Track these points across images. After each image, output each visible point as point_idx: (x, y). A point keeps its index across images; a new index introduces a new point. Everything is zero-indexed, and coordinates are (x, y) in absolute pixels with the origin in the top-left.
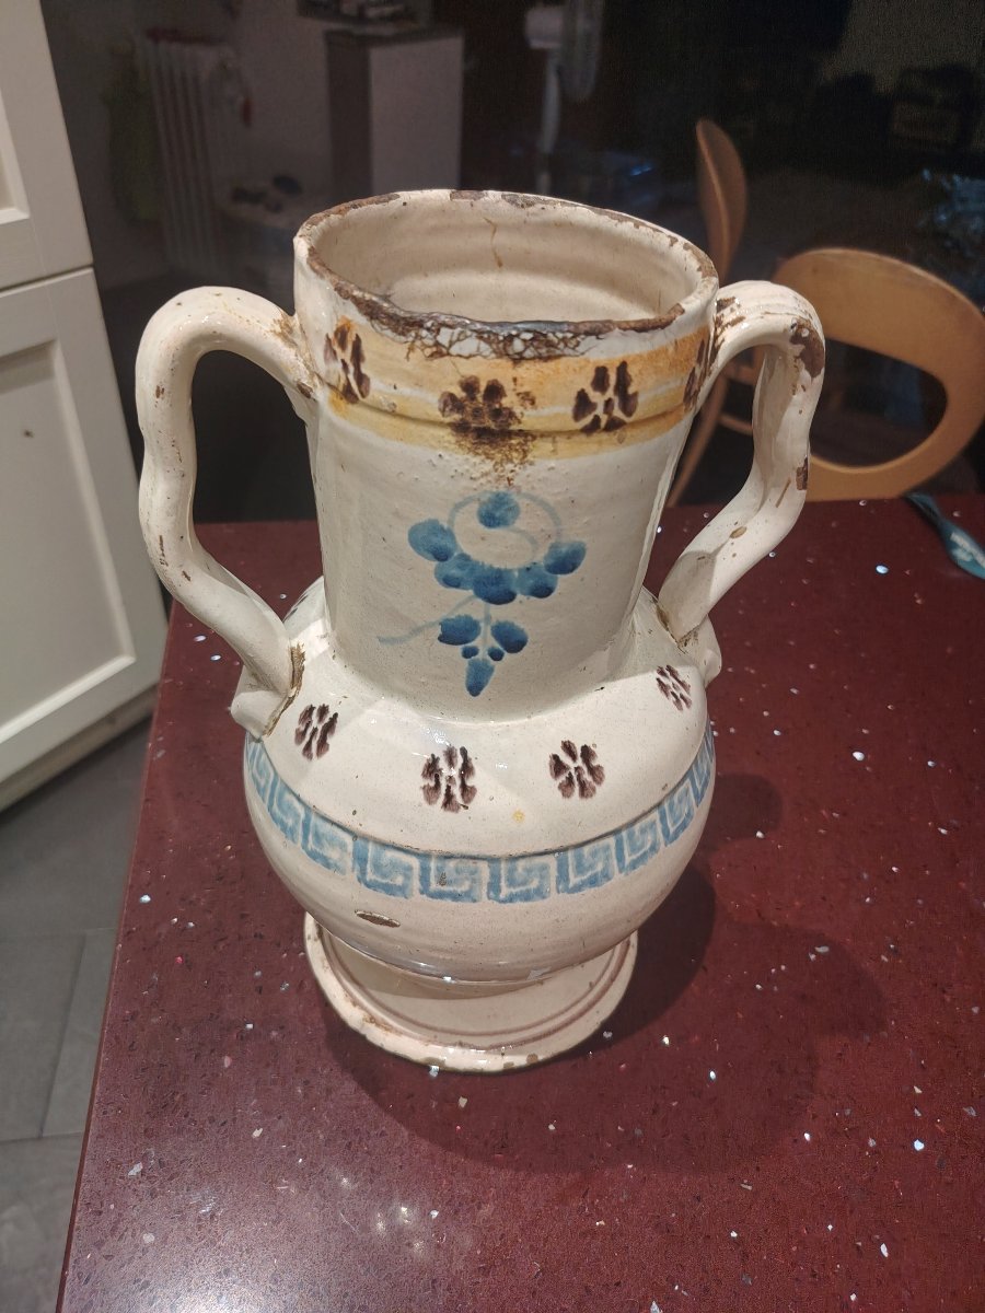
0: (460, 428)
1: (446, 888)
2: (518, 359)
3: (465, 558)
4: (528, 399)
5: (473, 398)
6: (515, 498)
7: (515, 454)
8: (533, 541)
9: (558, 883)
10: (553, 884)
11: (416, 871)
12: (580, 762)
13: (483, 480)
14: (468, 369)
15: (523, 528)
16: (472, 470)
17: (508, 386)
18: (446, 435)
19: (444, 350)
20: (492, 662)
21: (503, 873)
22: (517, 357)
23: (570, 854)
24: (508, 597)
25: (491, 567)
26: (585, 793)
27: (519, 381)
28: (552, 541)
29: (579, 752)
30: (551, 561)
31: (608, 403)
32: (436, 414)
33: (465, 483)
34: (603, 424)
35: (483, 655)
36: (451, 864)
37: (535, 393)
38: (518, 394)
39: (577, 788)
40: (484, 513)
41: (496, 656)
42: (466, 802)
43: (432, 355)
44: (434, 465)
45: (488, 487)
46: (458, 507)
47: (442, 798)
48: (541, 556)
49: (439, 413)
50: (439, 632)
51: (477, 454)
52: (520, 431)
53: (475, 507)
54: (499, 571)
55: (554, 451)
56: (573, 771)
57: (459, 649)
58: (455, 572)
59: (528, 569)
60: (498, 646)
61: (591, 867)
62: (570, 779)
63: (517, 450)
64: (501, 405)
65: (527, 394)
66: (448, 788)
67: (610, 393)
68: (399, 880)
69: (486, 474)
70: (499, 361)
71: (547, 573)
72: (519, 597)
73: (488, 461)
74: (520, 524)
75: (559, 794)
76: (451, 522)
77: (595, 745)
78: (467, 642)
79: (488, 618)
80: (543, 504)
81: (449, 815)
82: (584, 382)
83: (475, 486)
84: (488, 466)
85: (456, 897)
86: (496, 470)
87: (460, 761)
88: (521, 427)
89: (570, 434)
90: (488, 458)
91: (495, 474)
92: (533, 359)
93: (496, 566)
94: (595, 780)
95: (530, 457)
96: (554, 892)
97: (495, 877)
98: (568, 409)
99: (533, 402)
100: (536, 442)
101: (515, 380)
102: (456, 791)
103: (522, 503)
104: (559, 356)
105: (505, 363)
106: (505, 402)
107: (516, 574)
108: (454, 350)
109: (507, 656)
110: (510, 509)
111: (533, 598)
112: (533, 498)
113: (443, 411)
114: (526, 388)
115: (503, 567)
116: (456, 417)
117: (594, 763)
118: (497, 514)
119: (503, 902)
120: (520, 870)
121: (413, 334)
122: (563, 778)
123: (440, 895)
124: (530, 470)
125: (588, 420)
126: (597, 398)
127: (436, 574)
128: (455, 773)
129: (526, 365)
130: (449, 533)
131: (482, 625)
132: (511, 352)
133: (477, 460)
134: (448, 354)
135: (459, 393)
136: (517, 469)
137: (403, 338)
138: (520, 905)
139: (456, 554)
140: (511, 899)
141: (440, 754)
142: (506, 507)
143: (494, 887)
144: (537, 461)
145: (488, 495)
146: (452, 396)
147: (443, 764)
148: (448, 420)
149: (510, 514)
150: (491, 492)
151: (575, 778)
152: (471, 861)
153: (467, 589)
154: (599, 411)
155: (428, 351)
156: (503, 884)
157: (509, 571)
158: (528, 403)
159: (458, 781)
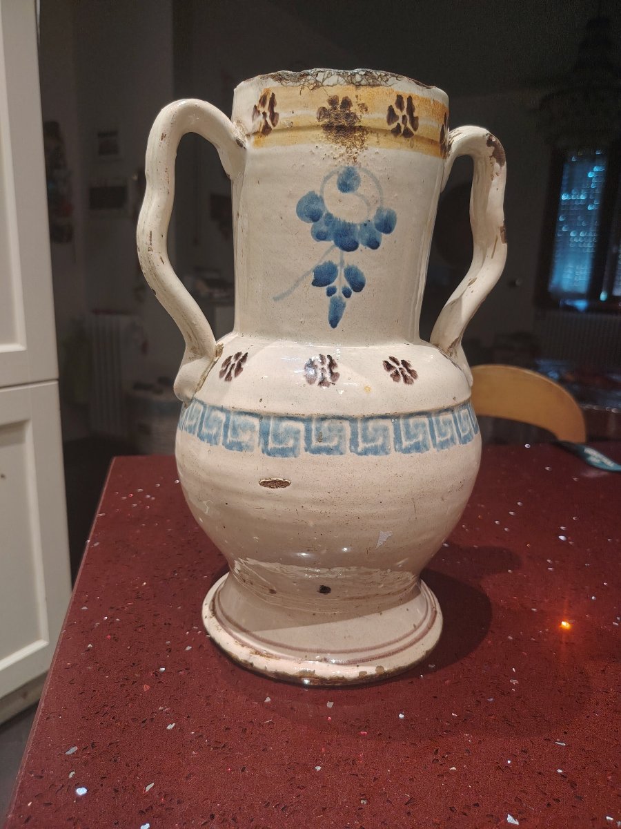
0: (328, 128)
1: (323, 444)
2: (358, 85)
3: (329, 216)
4: (364, 107)
5: (335, 108)
6: (358, 171)
7: (357, 142)
8: (368, 204)
9: (395, 444)
10: (392, 444)
11: (303, 433)
12: (401, 366)
13: (340, 159)
14: (332, 92)
15: (362, 193)
16: (334, 153)
17: (353, 100)
18: (320, 133)
19: (320, 84)
20: (345, 299)
21: (359, 430)
22: (358, 84)
23: (401, 422)
24: (350, 247)
25: (345, 223)
26: (408, 381)
27: (359, 97)
28: (378, 205)
29: (400, 362)
30: (378, 221)
31: (404, 117)
32: (315, 121)
33: (330, 162)
34: (402, 130)
35: (339, 293)
36: (326, 424)
37: (367, 104)
38: (359, 105)
39: (402, 378)
40: (341, 182)
41: (347, 294)
42: (334, 381)
43: (313, 89)
44: (313, 153)
45: (343, 163)
46: (327, 178)
47: (318, 381)
48: (372, 216)
49: (317, 120)
50: (312, 277)
51: (337, 143)
52: (360, 127)
53: (335, 178)
54: (349, 225)
55: (378, 142)
56: (398, 370)
57: (324, 289)
58: (324, 228)
59: (365, 225)
60: (348, 286)
61: (415, 436)
62: (397, 372)
63: (358, 140)
64: (350, 111)
65: (363, 104)
66: (322, 375)
67: (405, 112)
68: (291, 443)
69: (342, 155)
70: (348, 86)
71: (376, 230)
72: (361, 246)
73: (343, 147)
74: (361, 190)
75: (391, 379)
76: (322, 191)
77: (409, 360)
78: (329, 283)
79: (342, 262)
80: (372, 176)
81: (324, 388)
82: (392, 101)
83: (336, 163)
84: (343, 150)
85: (329, 451)
86: (347, 152)
87: (328, 361)
88: (361, 124)
89: (385, 132)
90: (343, 145)
91: (346, 155)
92: (366, 85)
93: (347, 221)
94: (412, 376)
95: (365, 145)
96: (393, 450)
97: (355, 434)
98: (384, 116)
99: (366, 110)
100: (368, 135)
101: (357, 96)
102: (327, 375)
103: (362, 174)
104: (379, 85)
105: (352, 87)
106: (352, 109)
107: (359, 227)
108: (325, 83)
109: (353, 294)
110: (355, 179)
111: (368, 248)
112: (367, 172)
113: (319, 119)
114: (363, 101)
115: (351, 222)
116: (326, 120)
117: (411, 369)
118: (348, 183)
119: (360, 454)
120: (370, 429)
121: (304, 80)
122: (392, 372)
123: (318, 451)
124: (365, 153)
125: (394, 125)
126: (397, 111)
127: (312, 232)
128: (325, 366)
129: (362, 88)
130: (320, 199)
131: (339, 268)
132: (354, 82)
133: (337, 146)
134: (322, 86)
135: (328, 106)
136: (359, 151)
137: (298, 84)
138: (371, 458)
139: (324, 214)
140: (365, 452)
141: (315, 358)
142: (353, 177)
143: (354, 442)
144: (370, 148)
145: (343, 169)
146: (324, 108)
147: (317, 362)
148: (321, 123)
149: (355, 182)
150: (345, 167)
151: (400, 373)
152: (338, 421)
153: (330, 240)
154: (400, 121)
155: (311, 87)
156: (360, 439)
157: (354, 225)
158: (364, 110)
159: (328, 371)
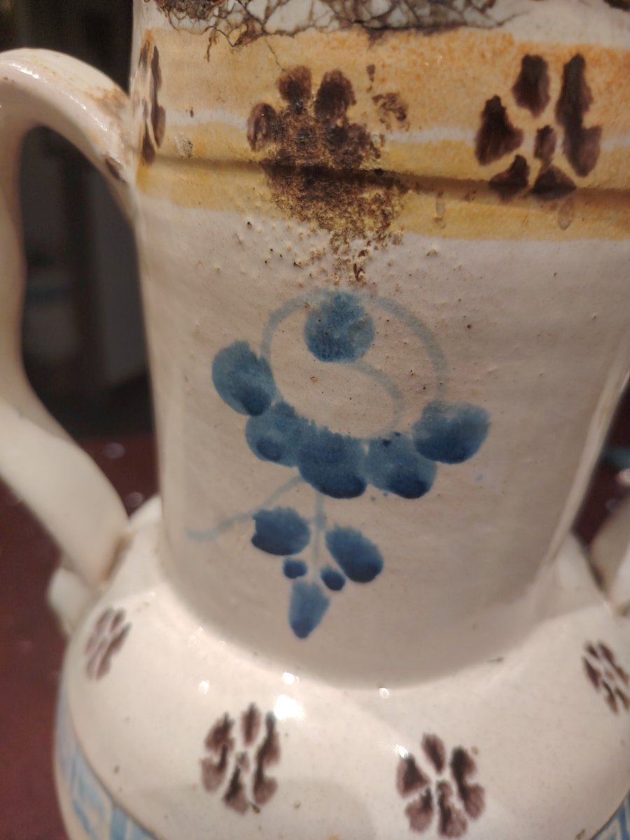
0: (278, 170)
2: (379, 29)
3: (286, 412)
4: (394, 107)
5: (299, 111)
6: (366, 305)
7: (368, 221)
8: (396, 393)
12: (447, 775)
13: (313, 269)
14: (292, 54)
15: (378, 367)
16: (296, 250)
17: (359, 82)
18: (258, 184)
19: (258, 26)
20: (326, 592)
22: (376, 24)
24: (350, 488)
25: (326, 434)
26: (449, 828)
27: (379, 72)
28: (429, 397)
29: (448, 756)
30: (425, 435)
31: (544, 135)
32: (242, 147)
33: (286, 273)
34: (532, 177)
35: (313, 576)
37: (407, 98)
38: (376, 99)
39: (436, 819)
40: (314, 333)
41: (334, 583)
42: (258, 802)
43: (240, 42)
44: (240, 243)
45: (320, 283)
46: (276, 318)
47: (224, 786)
48: (407, 422)
49: (247, 145)
50: (251, 530)
51: (305, 219)
52: (379, 172)
53: (299, 320)
54: (337, 439)
55: (438, 220)
56: (433, 789)
57: (278, 563)
58: (274, 435)
59: (386, 443)
60: (336, 567)
62: (427, 802)
63: (372, 213)
64: (345, 120)
65: (392, 98)
66: (237, 775)
67: (548, 116)
69: (317, 257)
70: (344, 34)
71: (418, 455)
72: (371, 490)
73: (322, 233)
74: (374, 357)
75: (404, 822)
76: (265, 346)
77: (476, 751)
78: (289, 552)
79: (321, 519)
80: (415, 324)
81: (231, 815)
82: (501, 84)
83: (300, 280)
84: (322, 241)
86: (336, 250)
87: (261, 735)
88: (380, 164)
89: (468, 189)
90: (322, 226)
91: (331, 258)
92: (405, 28)
93: (334, 430)
94: (467, 808)
95: (394, 228)
98: (466, 134)
99: (402, 117)
100: (405, 197)
101: (371, 70)
102: (247, 779)
103: (378, 316)
104: (453, 25)
105: (356, 37)
106: (354, 114)
107: (366, 448)
108: (272, 25)
109: (350, 586)
110: (358, 327)
111: (393, 496)
112: (397, 310)
113: (253, 140)
114: (390, 87)
115: (344, 433)
116: (271, 149)
117: (471, 781)
118: (337, 336)
121: (216, 11)
122: (415, 797)
124: (393, 253)
125: (503, 164)
126: (518, 116)
127: (248, 435)
128: (252, 752)
129: (393, 40)
130: (262, 367)
131: (312, 527)
132: (366, 16)
133: (303, 229)
134: (264, 32)
135: (277, 101)
136: (370, 249)
137: (203, 24)
139: (273, 403)
141: (236, 716)
142: (351, 322)
144: (408, 237)
145: (322, 298)
146: (266, 109)
147: (237, 733)
148: (259, 156)
149: (357, 337)
150: (329, 294)
151: (435, 800)
153: (289, 465)
154: (527, 148)
155: (236, 34)
157: (354, 442)
158: (392, 117)
159: (253, 766)
